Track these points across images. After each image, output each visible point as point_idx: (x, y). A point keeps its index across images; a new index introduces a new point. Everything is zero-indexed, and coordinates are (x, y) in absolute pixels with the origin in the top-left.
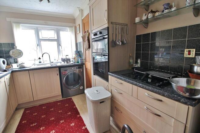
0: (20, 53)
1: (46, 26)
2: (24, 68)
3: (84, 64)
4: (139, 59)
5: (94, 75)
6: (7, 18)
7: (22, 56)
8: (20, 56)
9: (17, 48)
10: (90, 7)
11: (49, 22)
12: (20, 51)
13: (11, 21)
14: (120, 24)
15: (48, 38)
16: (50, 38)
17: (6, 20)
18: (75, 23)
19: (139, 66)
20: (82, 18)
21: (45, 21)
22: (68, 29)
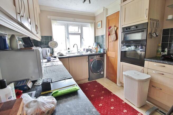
0: (56, 44)
1: (74, 23)
2: (63, 56)
3: (105, 53)
4: (166, 49)
5: (121, 61)
6: (48, 16)
7: (57, 46)
8: (56, 47)
9: (54, 40)
10: (121, 6)
11: (77, 19)
12: (56, 43)
13: (50, 19)
14: (155, 20)
15: (74, 33)
16: (75, 33)
17: (47, 18)
18: (95, 20)
19: (166, 54)
20: (107, 16)
21: (74, 19)
22: (89, 25)
